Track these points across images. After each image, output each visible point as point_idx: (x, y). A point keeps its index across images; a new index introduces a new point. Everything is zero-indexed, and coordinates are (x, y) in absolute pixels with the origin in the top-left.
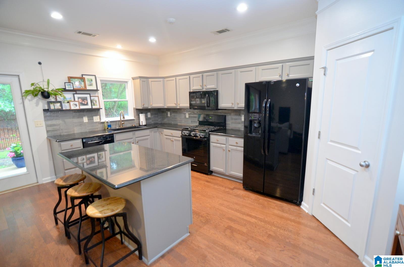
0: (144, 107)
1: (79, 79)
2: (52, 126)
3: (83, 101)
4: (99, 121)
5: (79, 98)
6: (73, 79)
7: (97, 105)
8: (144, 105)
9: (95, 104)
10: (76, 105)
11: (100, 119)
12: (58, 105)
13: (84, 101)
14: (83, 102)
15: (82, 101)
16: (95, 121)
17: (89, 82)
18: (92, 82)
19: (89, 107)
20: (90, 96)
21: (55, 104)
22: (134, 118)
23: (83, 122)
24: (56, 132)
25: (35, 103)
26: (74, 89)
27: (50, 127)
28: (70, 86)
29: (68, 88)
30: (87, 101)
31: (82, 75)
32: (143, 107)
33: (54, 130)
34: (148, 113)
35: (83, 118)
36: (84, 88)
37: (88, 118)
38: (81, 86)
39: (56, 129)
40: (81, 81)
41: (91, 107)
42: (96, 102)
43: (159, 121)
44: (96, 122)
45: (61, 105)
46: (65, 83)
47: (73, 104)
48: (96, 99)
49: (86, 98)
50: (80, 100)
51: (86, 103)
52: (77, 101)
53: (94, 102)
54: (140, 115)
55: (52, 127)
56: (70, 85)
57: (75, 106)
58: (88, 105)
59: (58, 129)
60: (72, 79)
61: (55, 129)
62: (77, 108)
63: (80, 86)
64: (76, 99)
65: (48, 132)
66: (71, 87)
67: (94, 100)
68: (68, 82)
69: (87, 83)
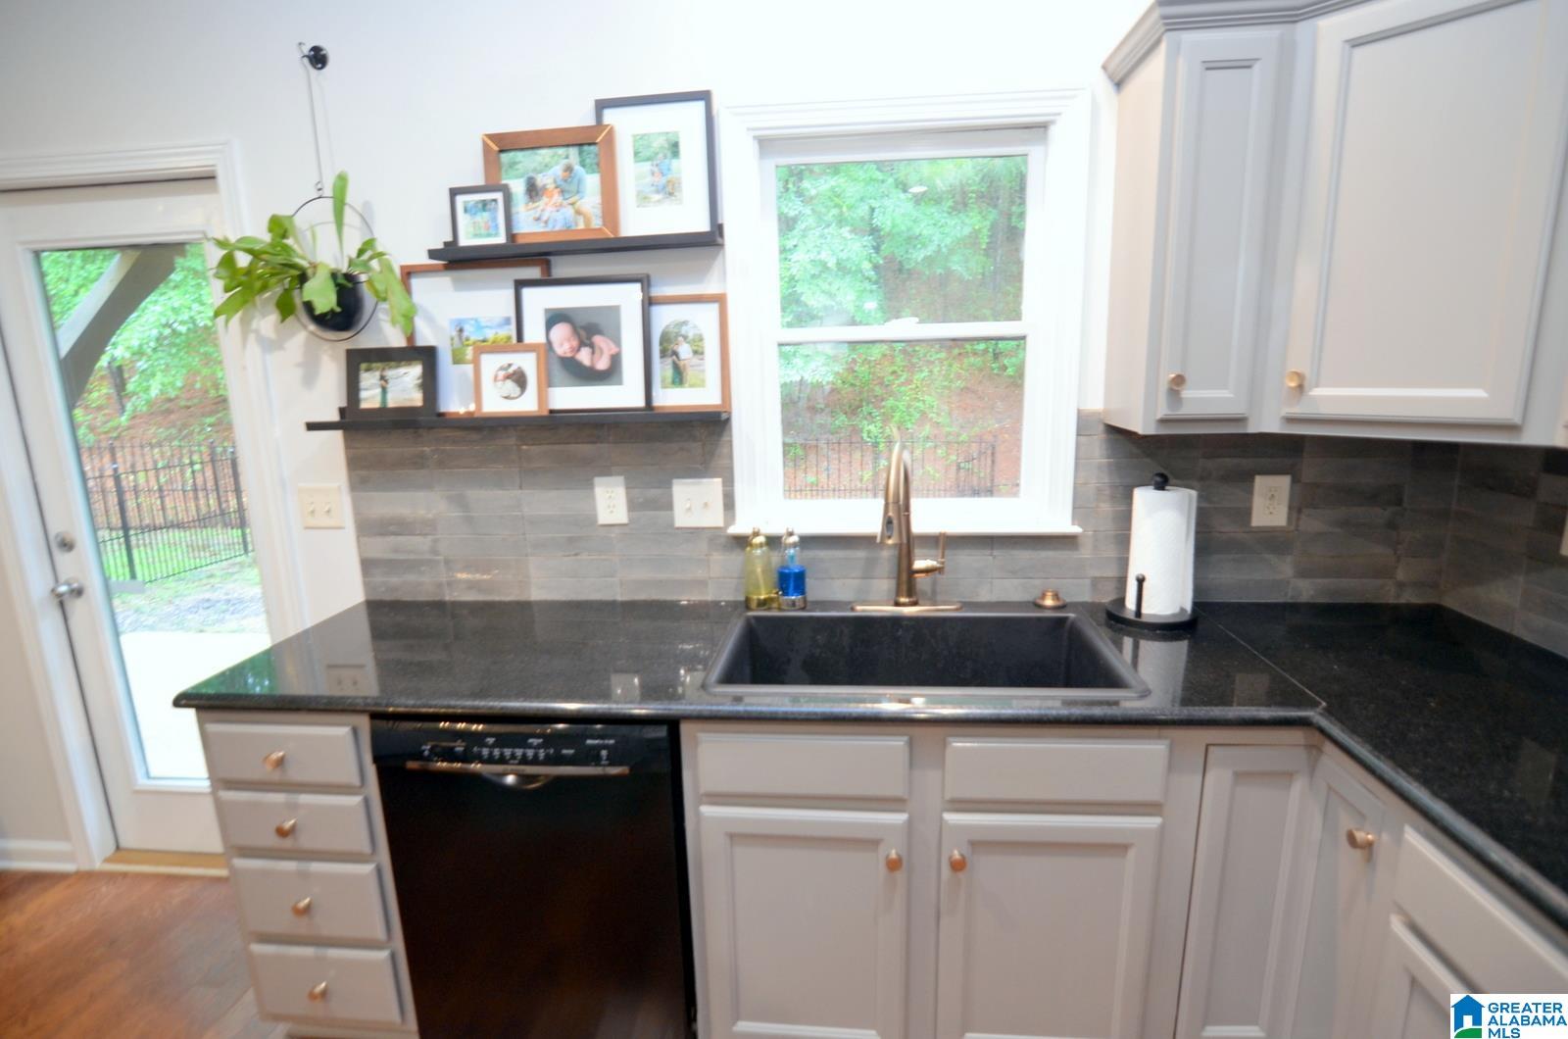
0: (1187, 410)
1: (561, 151)
2: (392, 528)
3: (582, 344)
4: (721, 524)
5: (554, 318)
6: (519, 156)
7: (702, 384)
8: (1187, 393)
9: (690, 375)
10: (520, 379)
11: (729, 504)
12: (406, 379)
13: (592, 346)
14: (584, 357)
15: (575, 343)
16: (683, 518)
17: (647, 166)
18: (675, 162)
19: (625, 395)
20: (649, 302)
21: (390, 373)
22: (1076, 518)
23: (592, 519)
24: (411, 578)
25: (299, 365)
26: (521, 241)
27: (382, 534)
28: (486, 215)
29: (476, 236)
30: (618, 342)
31: (602, 105)
32: (1163, 410)
33: (402, 562)
34: (1259, 480)
35: (590, 486)
36: (597, 223)
37: (627, 488)
38: (578, 212)
39: (412, 557)
40: (583, 166)
41: (640, 403)
42: (698, 352)
43: (1401, 585)
44: (695, 532)
45: (430, 383)
46: (454, 193)
47: (502, 374)
48: (704, 320)
49: (614, 311)
50: (561, 334)
51: (602, 364)
52: (531, 348)
53: (685, 351)
54: (1145, 499)
55: (392, 538)
56: (484, 204)
57: (511, 387)
58: (620, 383)
59: (428, 556)
60: (511, 154)
61: (401, 557)
62: (527, 404)
63: (569, 212)
64: (534, 333)
65: (367, 565)
66: (496, 227)
67: (685, 338)
68: (480, 181)
69: (630, 174)
